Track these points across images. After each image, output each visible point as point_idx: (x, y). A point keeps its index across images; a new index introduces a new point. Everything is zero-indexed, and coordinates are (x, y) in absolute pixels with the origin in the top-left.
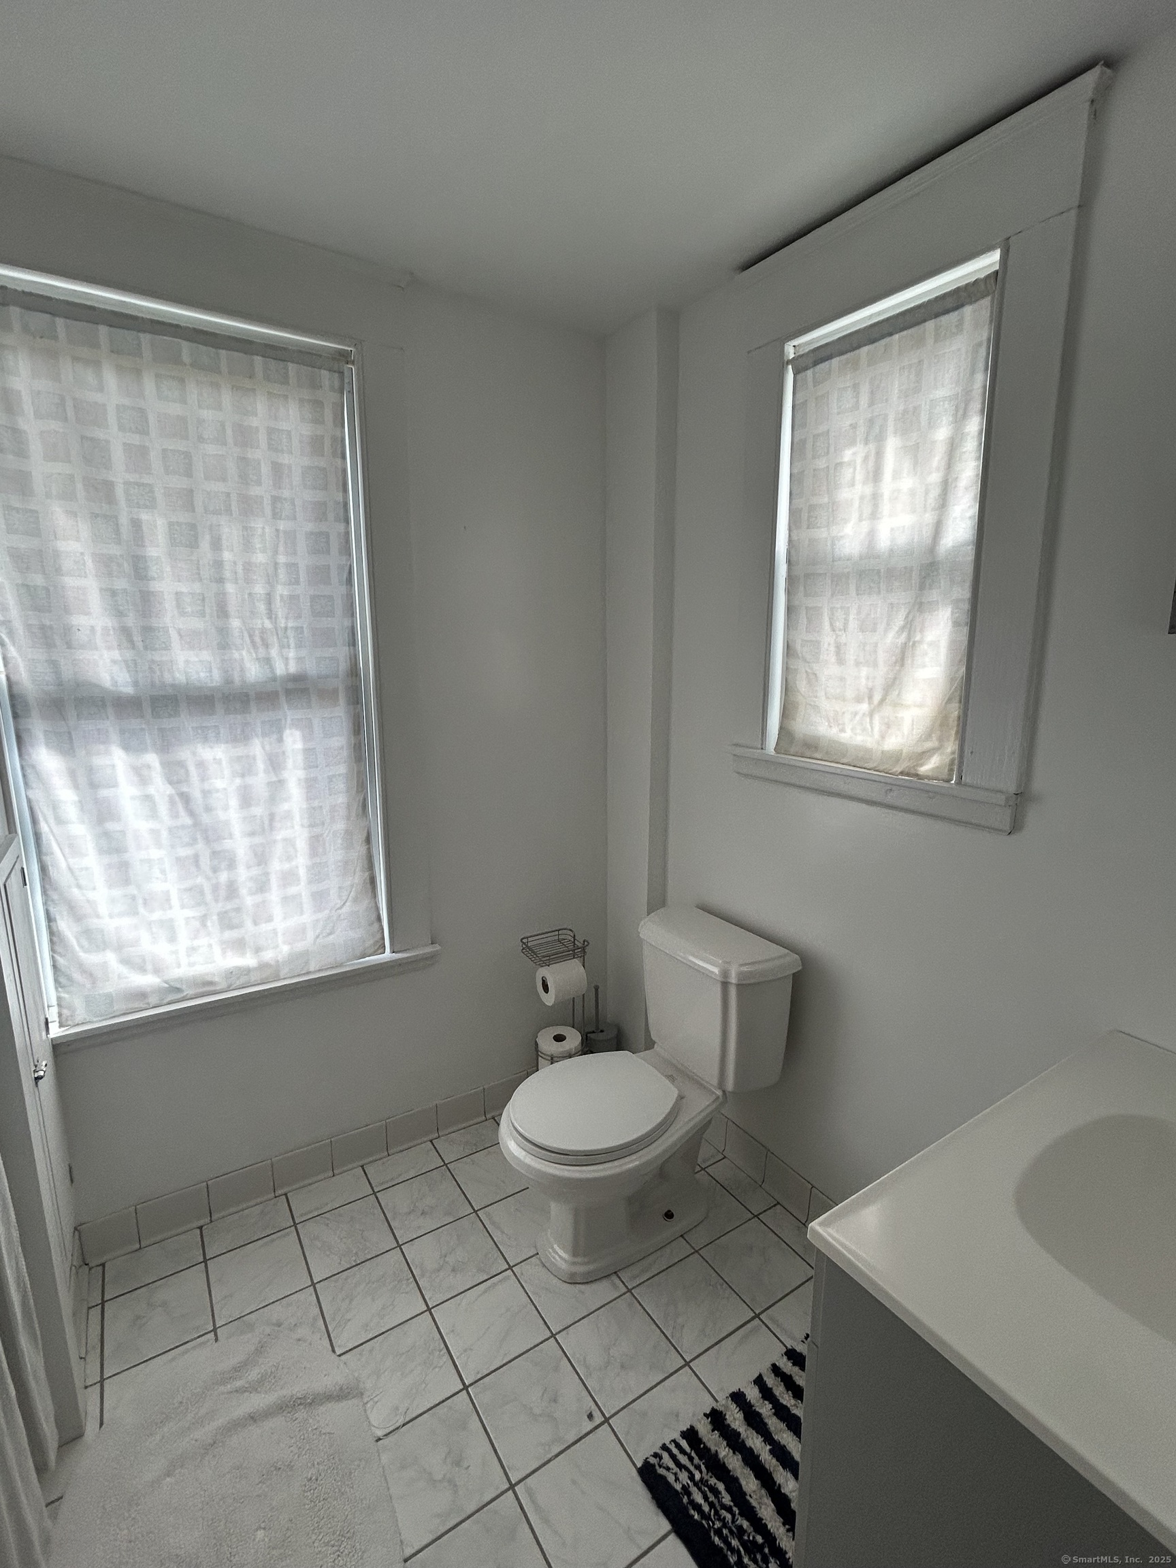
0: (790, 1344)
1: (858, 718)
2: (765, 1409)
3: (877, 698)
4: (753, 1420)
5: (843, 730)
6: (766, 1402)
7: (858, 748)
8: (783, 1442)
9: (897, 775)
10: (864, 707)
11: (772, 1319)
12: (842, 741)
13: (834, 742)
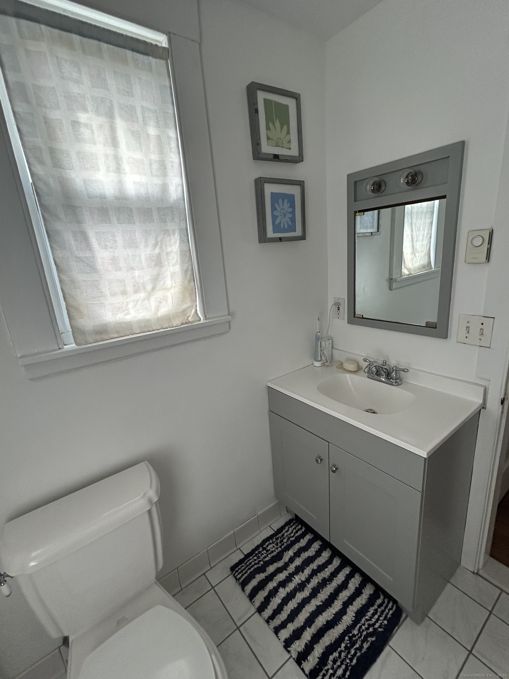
0: (253, 610)
1: (139, 302)
2: (291, 627)
3: (149, 287)
4: (297, 635)
5: (128, 314)
6: (287, 626)
7: (139, 322)
8: (304, 620)
9: (180, 326)
10: (142, 295)
11: (239, 619)
12: (128, 321)
13: (121, 323)
